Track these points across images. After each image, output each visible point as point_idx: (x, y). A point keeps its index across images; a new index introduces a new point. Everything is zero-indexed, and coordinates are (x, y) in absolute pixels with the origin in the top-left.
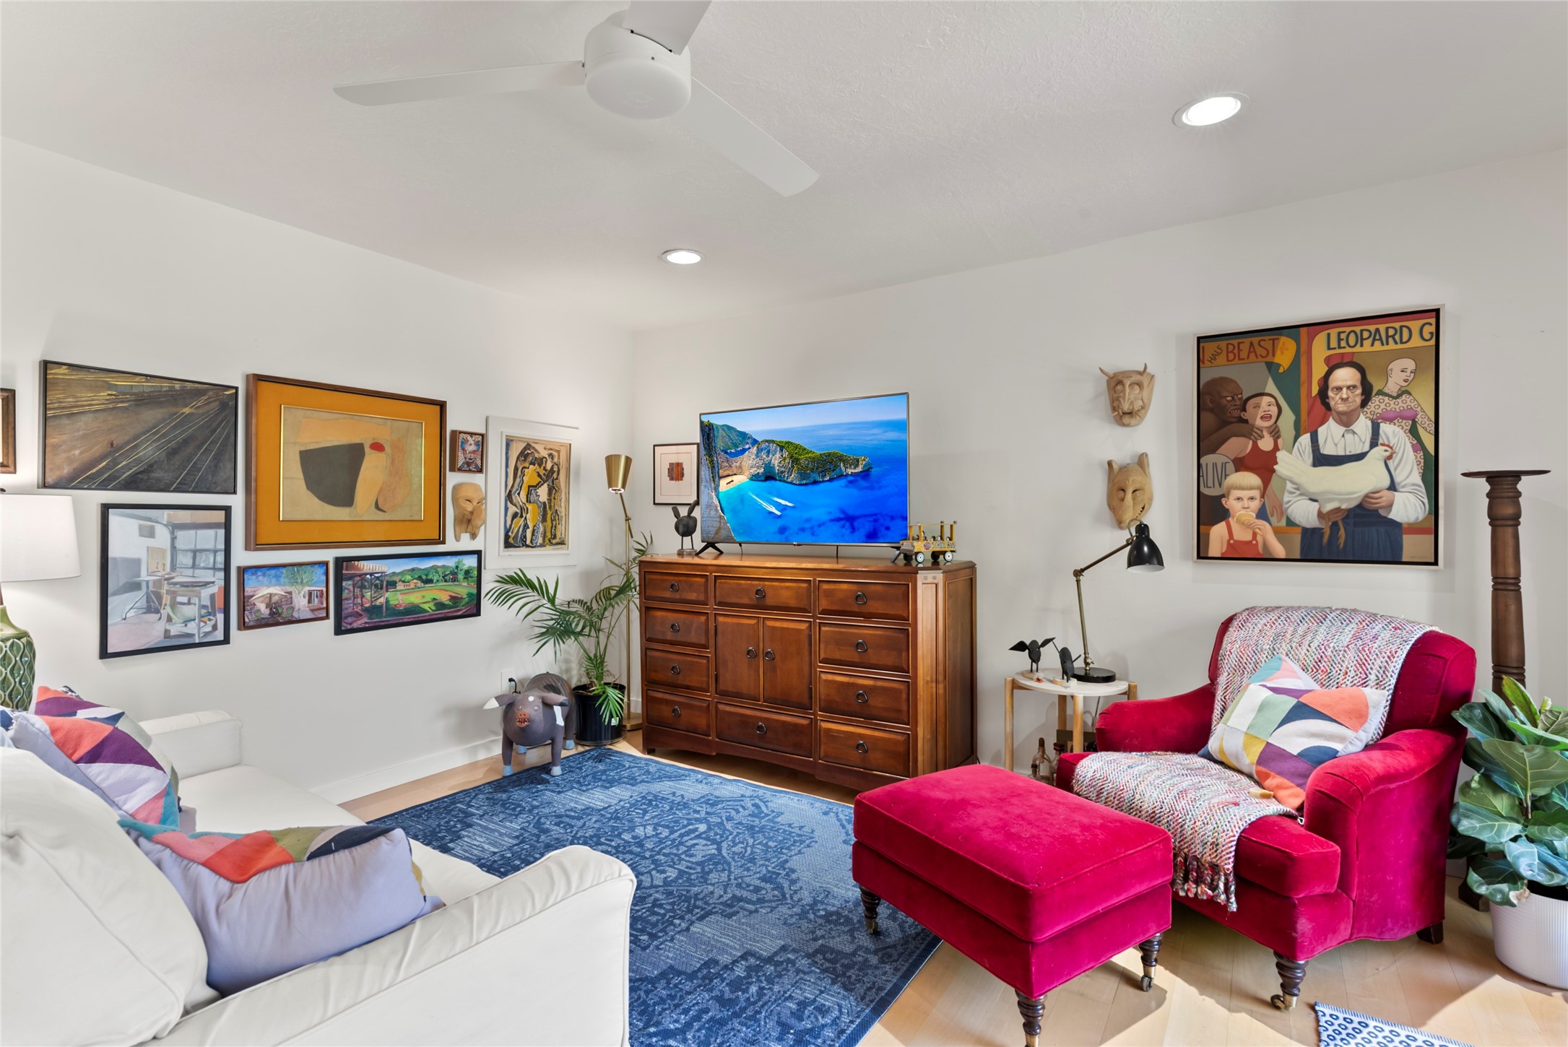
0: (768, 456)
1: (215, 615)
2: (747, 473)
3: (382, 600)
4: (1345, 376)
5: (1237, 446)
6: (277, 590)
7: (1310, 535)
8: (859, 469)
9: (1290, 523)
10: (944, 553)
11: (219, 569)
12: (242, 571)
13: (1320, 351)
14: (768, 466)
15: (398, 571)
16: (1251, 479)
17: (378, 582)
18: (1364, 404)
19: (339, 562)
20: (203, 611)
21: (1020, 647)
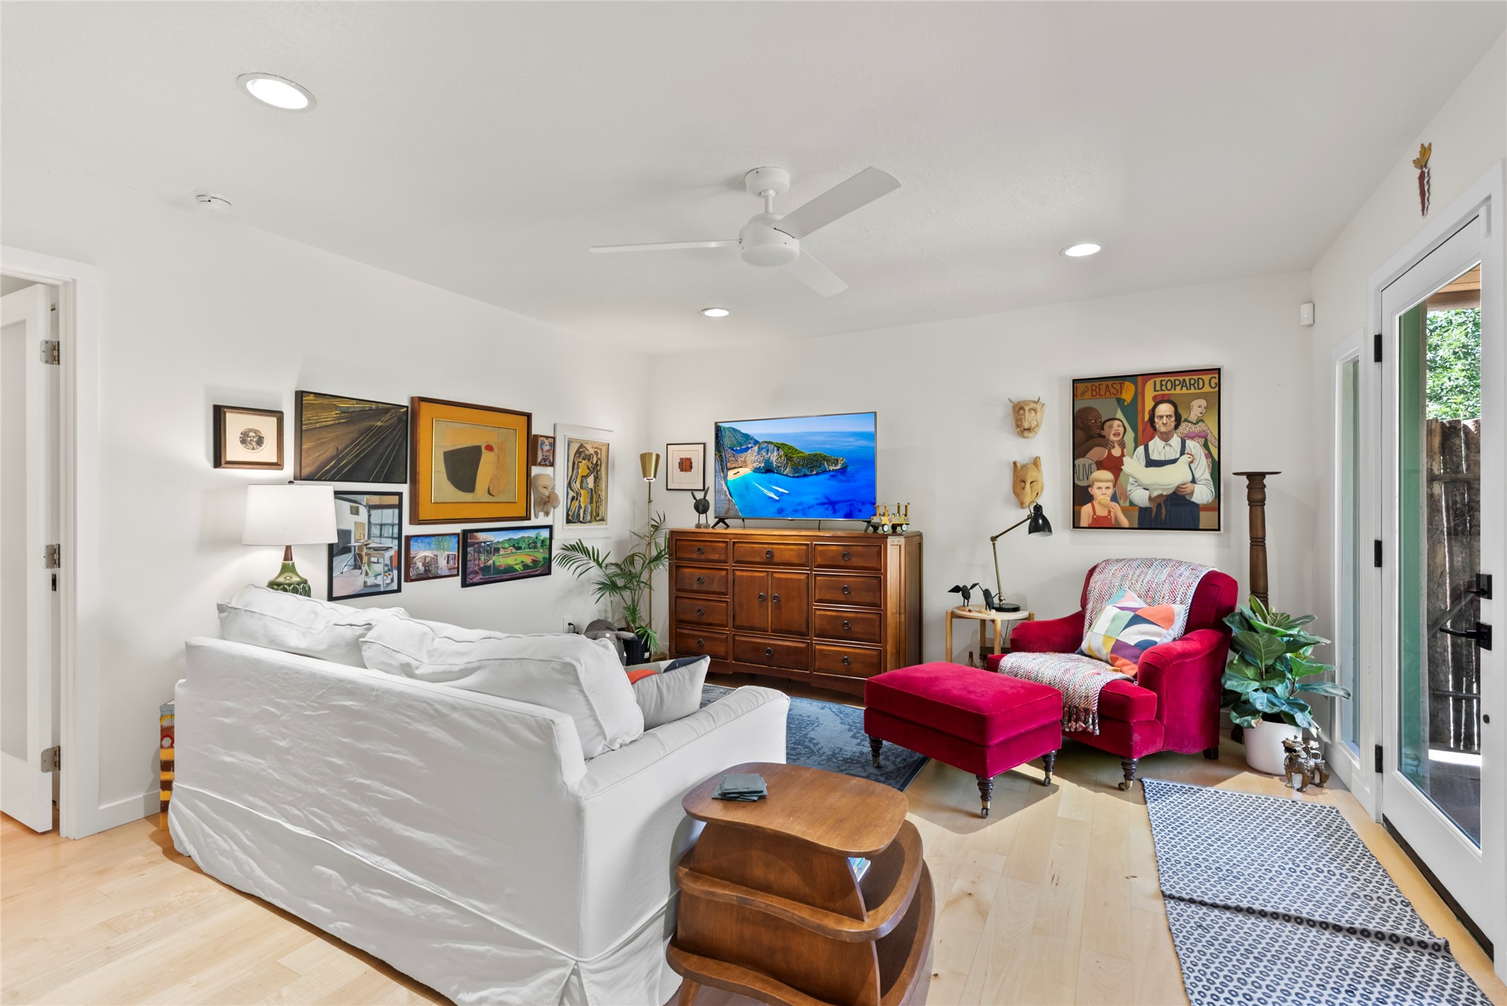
0: (767, 454)
1: (392, 572)
2: (751, 466)
3: (491, 562)
4: (1165, 409)
5: (1098, 453)
6: (429, 553)
7: (1143, 511)
8: (839, 467)
9: (1132, 504)
10: (901, 525)
11: (395, 538)
12: (408, 538)
13: (1149, 393)
14: (768, 462)
15: (501, 540)
16: (1107, 475)
17: (488, 548)
18: (1176, 427)
19: (465, 532)
20: (386, 568)
21: (956, 589)
